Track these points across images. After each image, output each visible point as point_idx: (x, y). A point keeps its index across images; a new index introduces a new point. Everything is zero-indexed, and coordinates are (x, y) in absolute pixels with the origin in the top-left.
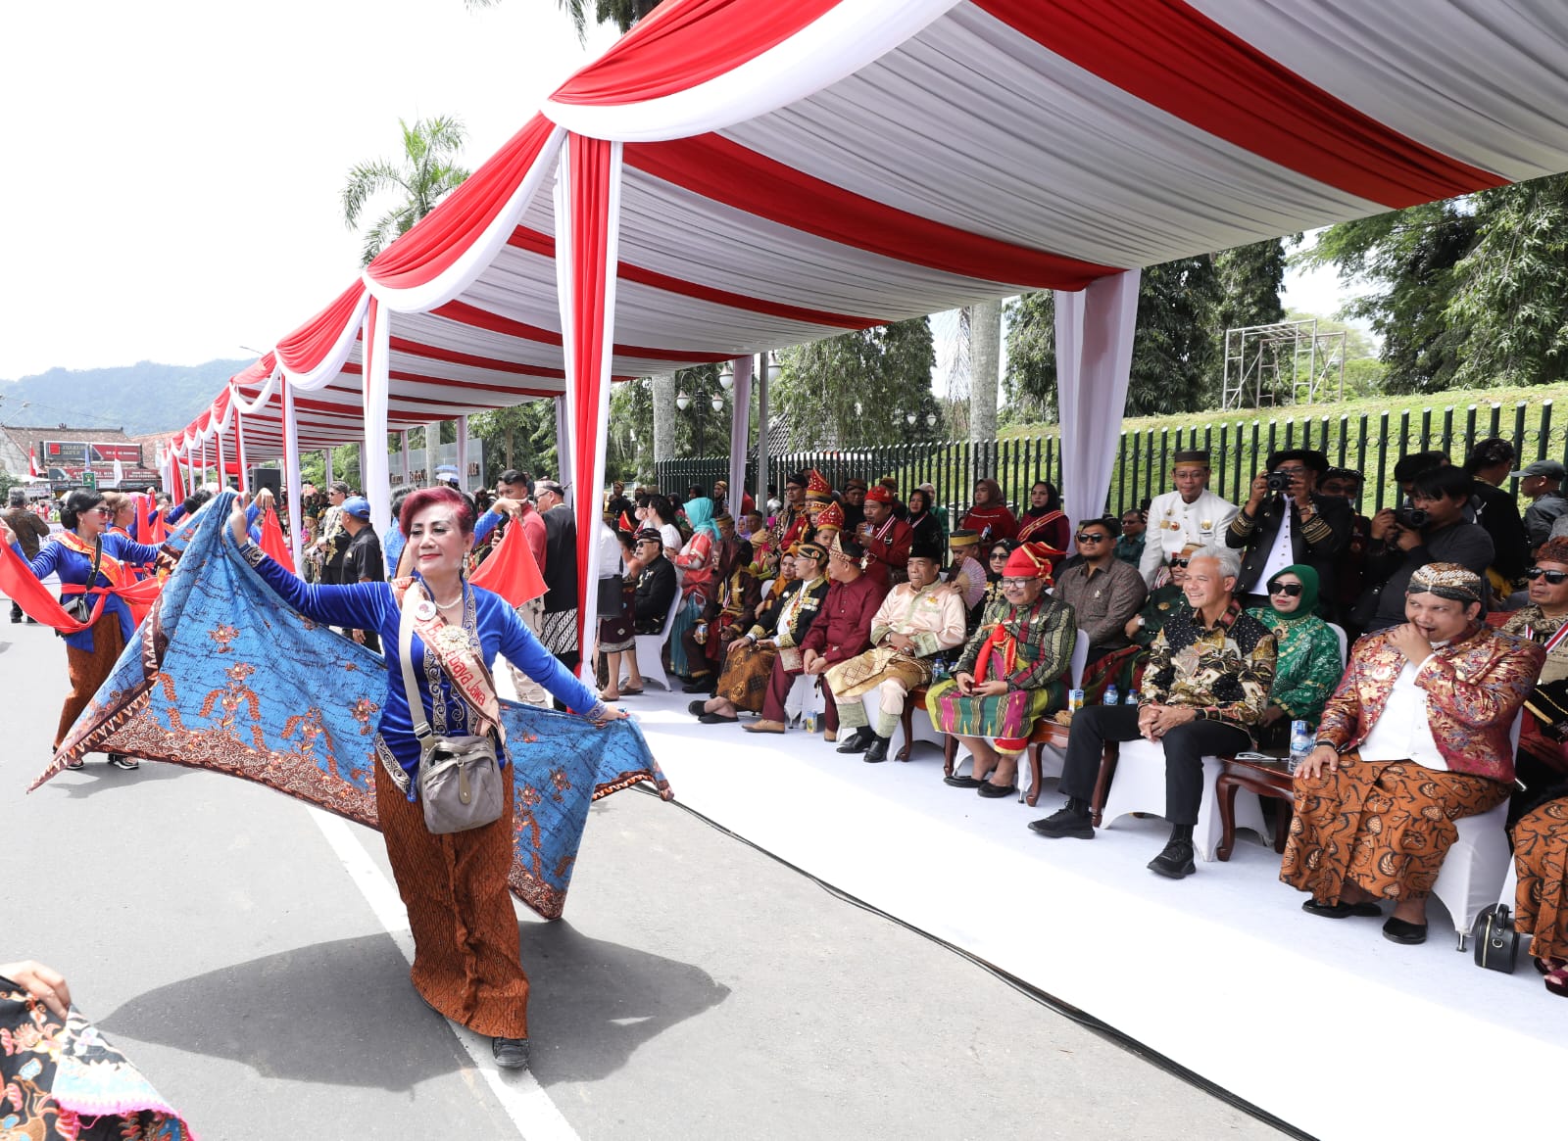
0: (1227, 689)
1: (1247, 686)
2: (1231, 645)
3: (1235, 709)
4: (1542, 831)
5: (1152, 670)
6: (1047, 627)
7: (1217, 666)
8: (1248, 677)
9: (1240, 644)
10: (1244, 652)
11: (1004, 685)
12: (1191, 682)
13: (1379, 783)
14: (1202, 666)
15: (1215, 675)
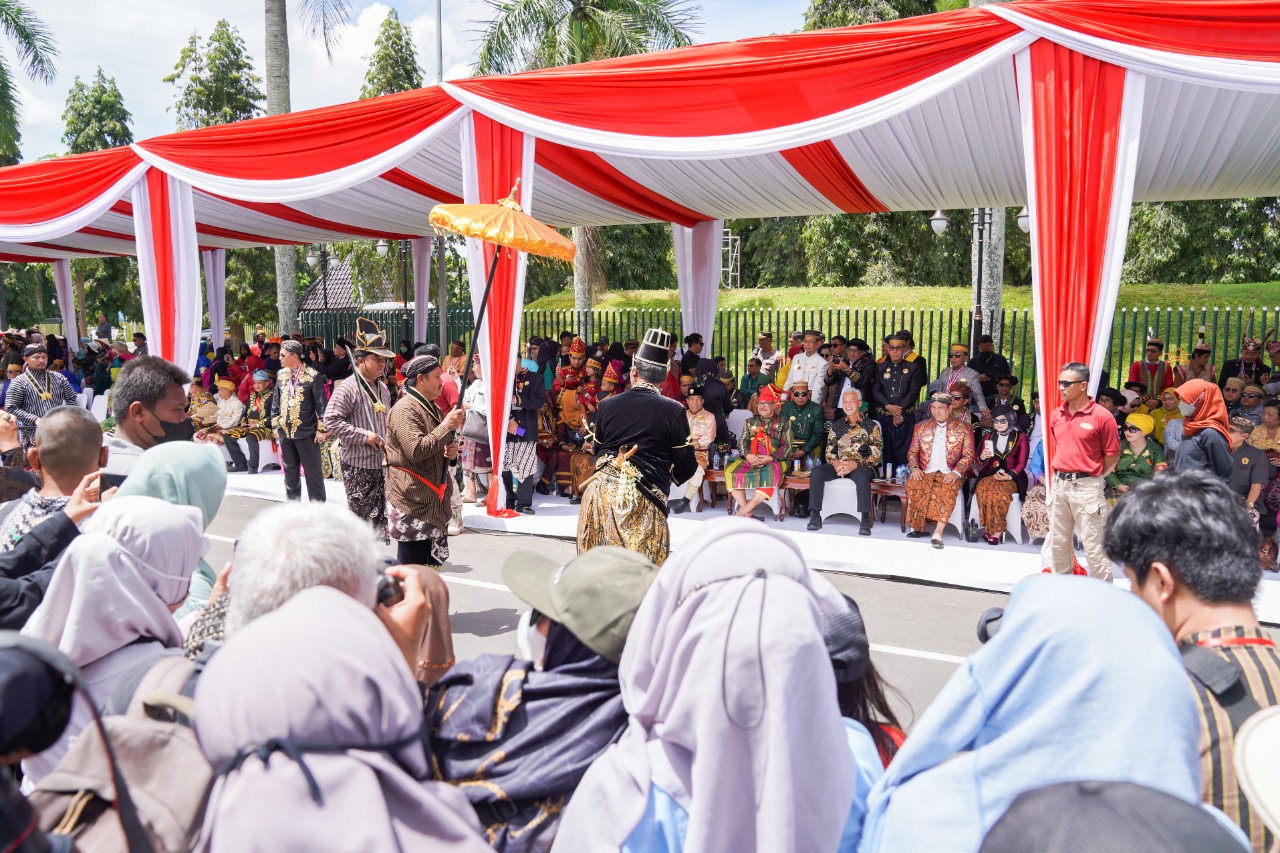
0: (865, 452)
1: (872, 448)
2: (863, 431)
3: (870, 459)
4: (985, 489)
5: (831, 448)
6: (784, 430)
7: (859, 441)
8: (872, 444)
9: (867, 430)
10: (869, 433)
11: (771, 459)
12: (849, 450)
13: (935, 481)
14: (853, 442)
15: (859, 445)
